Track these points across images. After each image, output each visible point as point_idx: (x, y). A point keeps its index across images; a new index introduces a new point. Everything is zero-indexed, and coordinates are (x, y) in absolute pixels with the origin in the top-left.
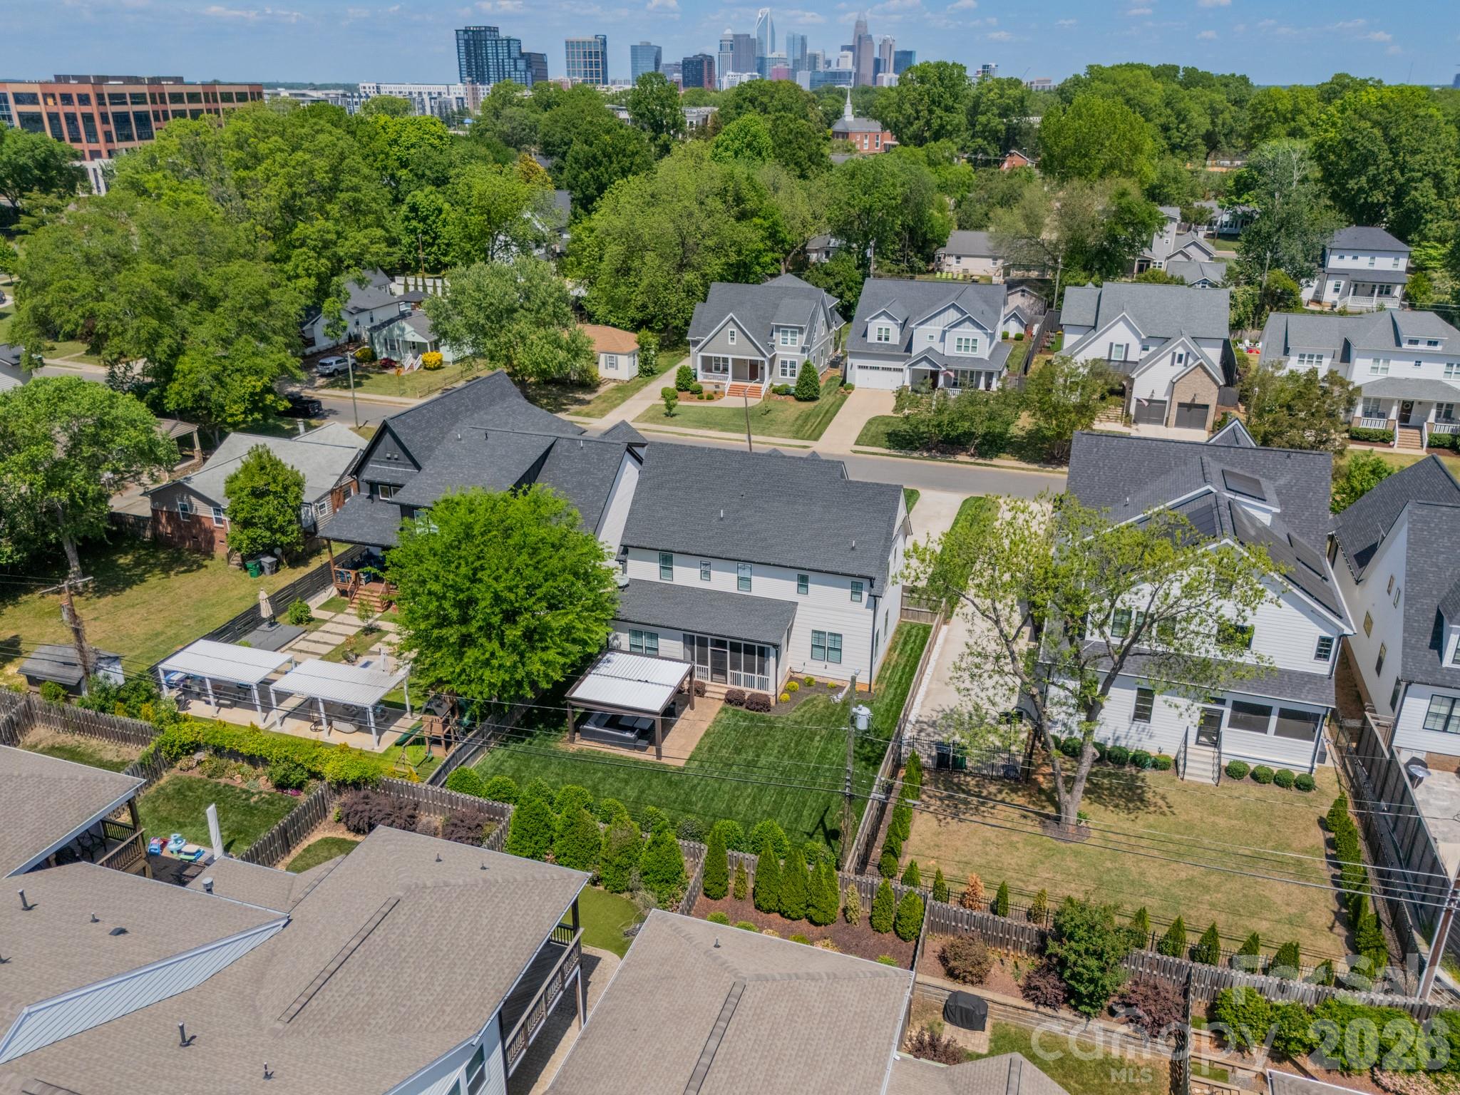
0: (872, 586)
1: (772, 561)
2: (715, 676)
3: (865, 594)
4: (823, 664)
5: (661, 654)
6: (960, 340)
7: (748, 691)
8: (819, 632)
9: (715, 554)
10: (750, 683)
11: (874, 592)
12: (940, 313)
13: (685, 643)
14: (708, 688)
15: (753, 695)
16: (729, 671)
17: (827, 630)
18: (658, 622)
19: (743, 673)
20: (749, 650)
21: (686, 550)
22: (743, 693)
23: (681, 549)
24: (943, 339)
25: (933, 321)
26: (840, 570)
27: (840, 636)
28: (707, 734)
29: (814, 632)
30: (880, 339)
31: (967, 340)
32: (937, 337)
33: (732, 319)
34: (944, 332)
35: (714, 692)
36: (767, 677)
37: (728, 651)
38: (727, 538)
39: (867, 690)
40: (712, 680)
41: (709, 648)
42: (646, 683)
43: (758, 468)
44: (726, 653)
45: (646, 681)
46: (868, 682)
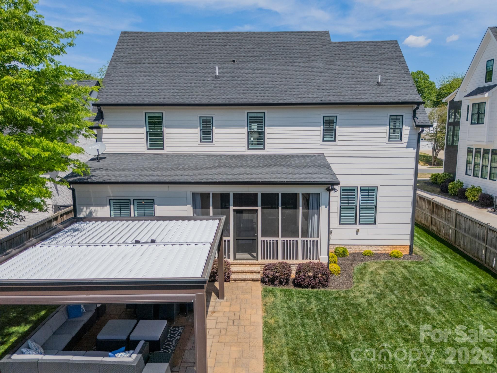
0: (414, 116)
1: (293, 101)
3: (406, 130)
7: (294, 263)
8: (349, 189)
10: (290, 251)
11: (417, 121)
13: (194, 207)
14: (233, 268)
15: (301, 264)
16: (260, 239)
17: (359, 184)
18: (155, 179)
19: (280, 239)
27: (375, 189)
29: (343, 189)
35: (243, 272)
36: (315, 239)
37: (259, 208)
38: (229, 89)
39: (407, 253)
40: (235, 259)
41: (232, 208)
42: (154, 245)
43: (244, 41)
44: (257, 211)
45: (153, 241)
46: (408, 243)
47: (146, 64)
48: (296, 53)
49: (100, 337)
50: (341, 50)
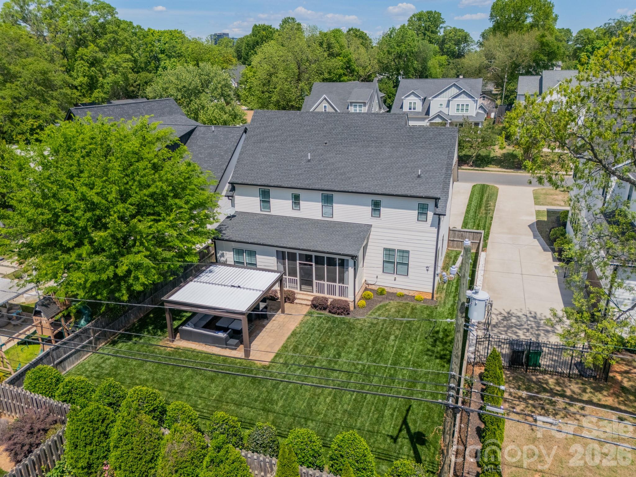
0: (436, 206)
1: (350, 189)
2: (303, 287)
3: (430, 214)
4: (392, 277)
5: (258, 267)
6: (458, 105)
7: (331, 298)
8: (390, 250)
9: (304, 186)
10: (331, 291)
11: (439, 211)
12: (446, 90)
13: (277, 258)
14: (297, 296)
15: (335, 300)
16: (315, 281)
17: (396, 248)
18: (255, 241)
19: (326, 283)
20: (331, 262)
21: (280, 184)
22: (326, 299)
23: (276, 184)
24: (448, 106)
25: (442, 95)
26: (409, 193)
27: (408, 252)
28: (294, 334)
29: (385, 249)
30: (410, 109)
31: (463, 105)
32: (445, 104)
33: (325, 99)
34: (449, 101)
35: (302, 299)
36: (346, 286)
37: (314, 264)
38: (313, 174)
39: (431, 298)
40: (301, 290)
41: (298, 262)
42: (239, 289)
43: (338, 122)
44: (312, 265)
45: (239, 287)
46: (431, 291)
47: (267, 143)
48: (373, 137)
49: (217, 324)
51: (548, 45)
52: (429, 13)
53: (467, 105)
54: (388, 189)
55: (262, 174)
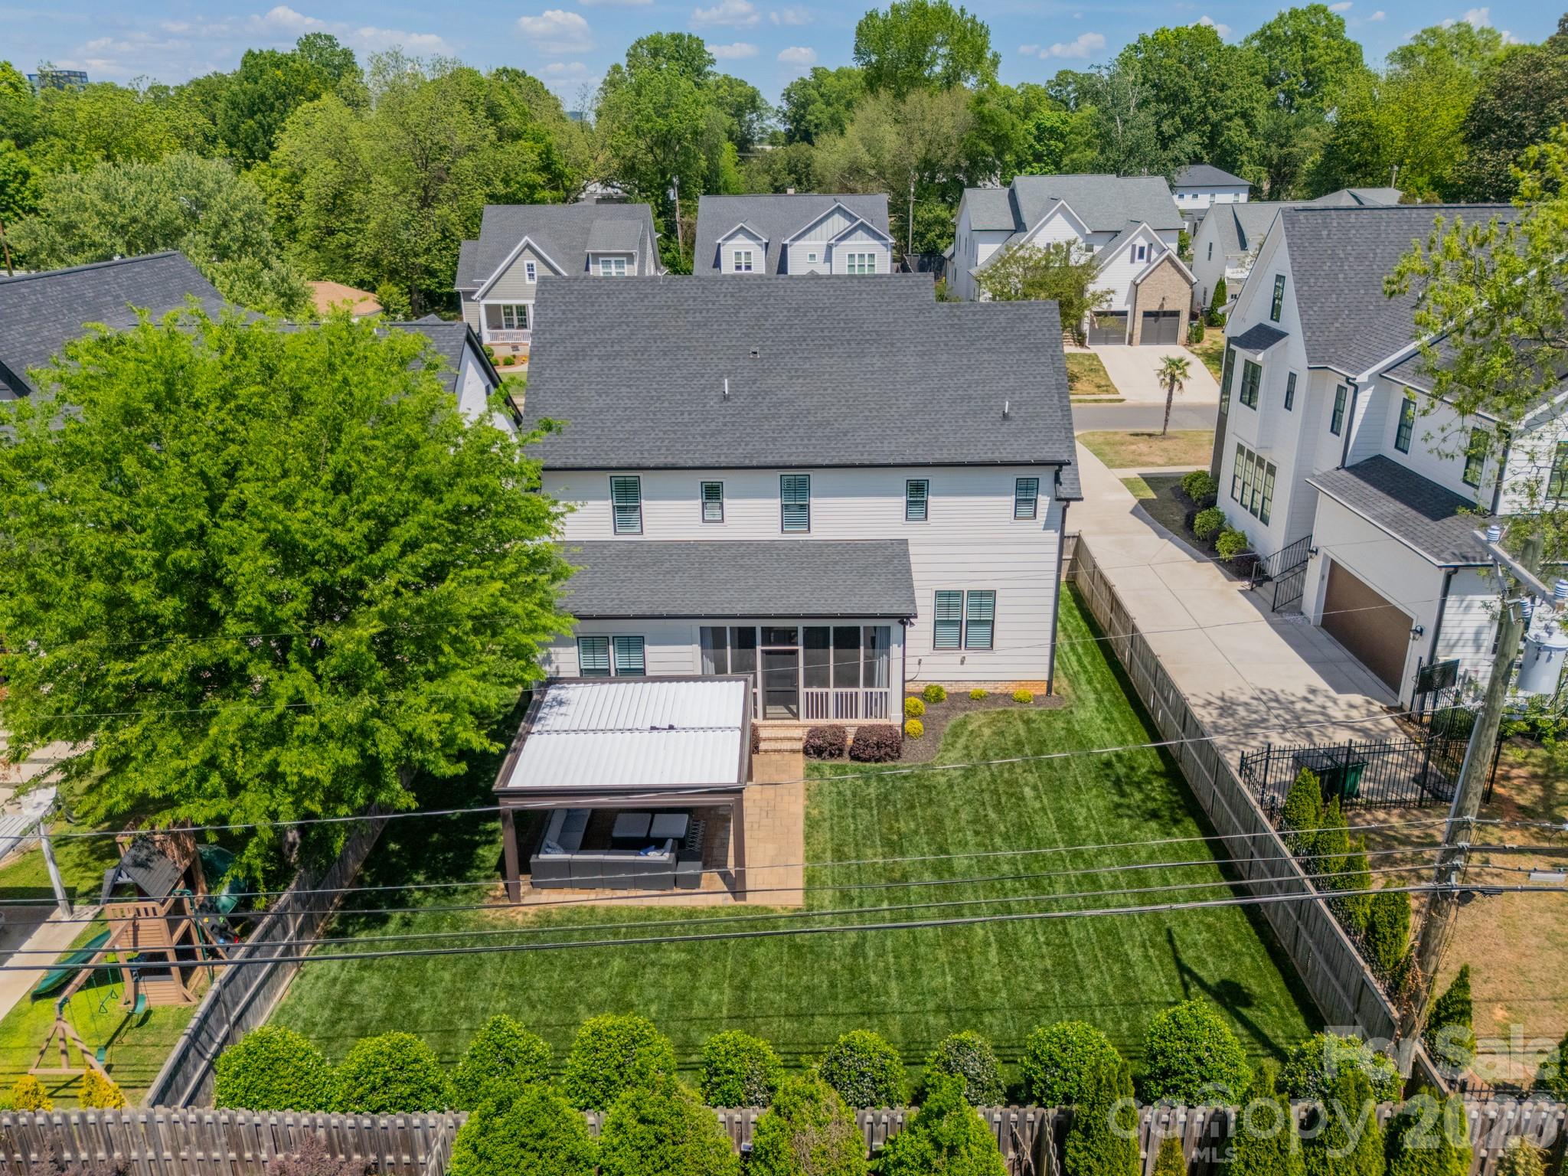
0: (1057, 480)
1: (856, 459)
2: (774, 709)
3: (1044, 501)
4: (954, 658)
6: (851, 256)
7: (852, 725)
8: (949, 594)
9: (736, 462)
10: (846, 707)
11: (1065, 491)
12: (821, 221)
13: (703, 646)
14: (762, 733)
15: (861, 729)
16: (802, 690)
17: (965, 587)
18: (645, 610)
19: (832, 691)
20: (847, 638)
21: (670, 460)
22: (841, 730)
23: (660, 461)
24: (828, 258)
25: (813, 233)
26: (997, 457)
27: (992, 594)
28: (812, 825)
29: (939, 594)
30: (738, 268)
31: (862, 256)
32: (820, 255)
33: (528, 246)
34: (830, 247)
35: (776, 739)
36: (883, 690)
37: (801, 648)
38: (749, 430)
39: (1044, 692)
40: (765, 718)
41: (759, 648)
42: (673, 732)
43: (772, 301)
44: (794, 653)
45: (671, 727)
46: (1046, 678)
47: (596, 360)
49: (615, 834)
50: (952, 326)
51: (992, 121)
52: (674, 37)
53: (872, 256)
54: (945, 451)
55: (614, 440)
